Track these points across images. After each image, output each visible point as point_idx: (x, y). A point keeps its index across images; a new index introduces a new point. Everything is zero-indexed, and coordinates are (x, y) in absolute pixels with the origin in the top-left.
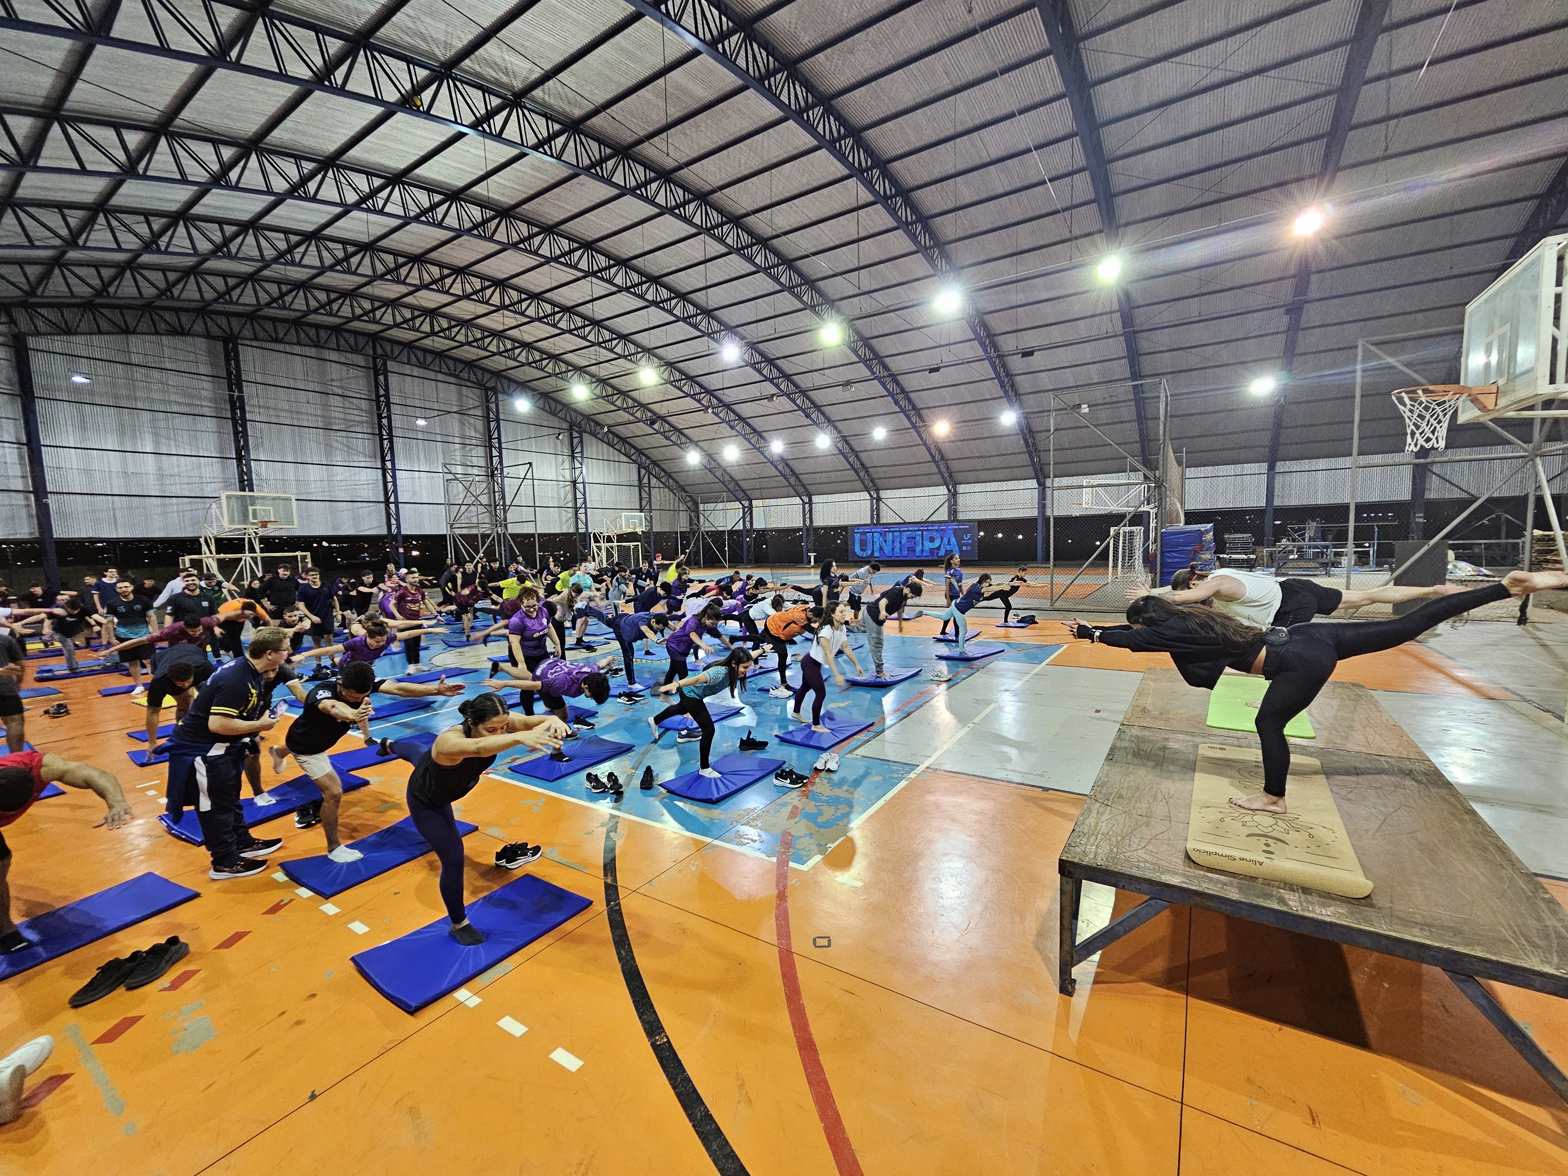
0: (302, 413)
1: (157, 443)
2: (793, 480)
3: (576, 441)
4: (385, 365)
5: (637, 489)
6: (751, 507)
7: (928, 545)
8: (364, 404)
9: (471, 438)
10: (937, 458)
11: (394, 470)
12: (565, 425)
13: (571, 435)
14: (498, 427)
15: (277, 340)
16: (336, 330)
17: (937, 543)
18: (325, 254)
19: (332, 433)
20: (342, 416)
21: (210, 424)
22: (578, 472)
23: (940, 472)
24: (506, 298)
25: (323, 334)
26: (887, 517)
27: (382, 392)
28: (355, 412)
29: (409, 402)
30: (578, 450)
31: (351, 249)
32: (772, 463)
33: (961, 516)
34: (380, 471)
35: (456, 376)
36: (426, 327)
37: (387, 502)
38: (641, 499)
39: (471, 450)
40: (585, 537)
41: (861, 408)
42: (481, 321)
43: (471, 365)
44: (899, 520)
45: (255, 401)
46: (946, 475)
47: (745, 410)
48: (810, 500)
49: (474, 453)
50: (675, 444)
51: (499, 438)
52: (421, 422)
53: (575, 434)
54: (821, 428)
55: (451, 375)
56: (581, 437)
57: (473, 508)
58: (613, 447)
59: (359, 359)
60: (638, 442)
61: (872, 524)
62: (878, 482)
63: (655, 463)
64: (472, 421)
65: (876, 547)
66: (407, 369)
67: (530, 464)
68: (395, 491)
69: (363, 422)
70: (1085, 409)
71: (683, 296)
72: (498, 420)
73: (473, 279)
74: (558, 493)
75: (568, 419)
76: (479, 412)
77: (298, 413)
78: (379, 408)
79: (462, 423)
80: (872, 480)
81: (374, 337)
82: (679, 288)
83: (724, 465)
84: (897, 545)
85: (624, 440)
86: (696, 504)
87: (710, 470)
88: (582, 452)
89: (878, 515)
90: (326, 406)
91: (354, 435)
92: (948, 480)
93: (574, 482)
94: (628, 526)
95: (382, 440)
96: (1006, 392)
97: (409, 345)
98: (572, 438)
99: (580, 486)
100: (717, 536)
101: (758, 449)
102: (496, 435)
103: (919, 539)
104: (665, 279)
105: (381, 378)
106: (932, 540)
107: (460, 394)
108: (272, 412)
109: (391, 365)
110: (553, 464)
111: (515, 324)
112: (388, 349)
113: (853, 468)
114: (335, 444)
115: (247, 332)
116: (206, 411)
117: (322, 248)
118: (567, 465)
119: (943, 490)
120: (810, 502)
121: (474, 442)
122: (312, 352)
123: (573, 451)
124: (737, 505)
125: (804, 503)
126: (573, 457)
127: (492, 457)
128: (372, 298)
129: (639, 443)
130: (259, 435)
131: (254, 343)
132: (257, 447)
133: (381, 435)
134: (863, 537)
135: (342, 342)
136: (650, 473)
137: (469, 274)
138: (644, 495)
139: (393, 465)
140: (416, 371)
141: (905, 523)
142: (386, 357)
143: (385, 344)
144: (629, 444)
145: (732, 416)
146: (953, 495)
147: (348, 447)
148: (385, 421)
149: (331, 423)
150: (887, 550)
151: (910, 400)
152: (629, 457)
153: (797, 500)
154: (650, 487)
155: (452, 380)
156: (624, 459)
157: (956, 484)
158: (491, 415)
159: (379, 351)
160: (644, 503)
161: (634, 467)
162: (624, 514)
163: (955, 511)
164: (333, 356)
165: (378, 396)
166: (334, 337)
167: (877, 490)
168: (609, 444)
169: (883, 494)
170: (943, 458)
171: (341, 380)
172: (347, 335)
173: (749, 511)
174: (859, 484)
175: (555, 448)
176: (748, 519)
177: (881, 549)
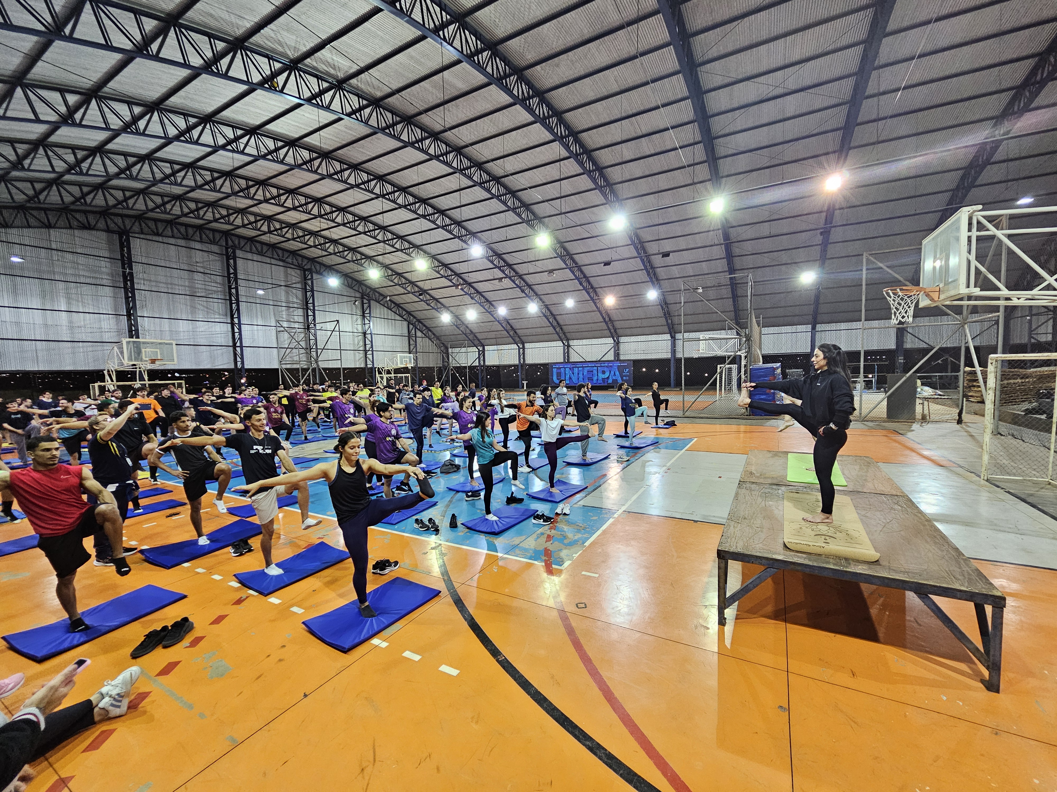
0: (175, 285)
1: (69, 303)
2: (512, 333)
3: (366, 306)
4: (234, 252)
5: (407, 338)
6: (484, 351)
7: (601, 376)
8: (219, 279)
9: (293, 303)
10: (607, 319)
11: (240, 324)
12: (358, 295)
13: (363, 301)
14: (313, 296)
15: (158, 234)
16: (200, 228)
17: (607, 375)
18: (198, 178)
19: (196, 299)
20: (203, 287)
21: (108, 291)
22: (367, 326)
23: (609, 329)
24: (322, 210)
25: (191, 231)
26: (574, 358)
27: (232, 271)
28: (213, 284)
29: (251, 278)
30: (368, 311)
31: (216, 175)
32: (498, 322)
33: (622, 358)
34: (229, 325)
35: (283, 261)
36: (265, 228)
37: (234, 346)
38: (409, 345)
39: (293, 311)
40: (372, 370)
41: (559, 287)
42: (303, 225)
43: (294, 253)
44: (582, 360)
45: (141, 276)
46: (612, 331)
47: (481, 287)
48: (524, 346)
49: (295, 313)
50: (433, 308)
51: (313, 303)
52: (260, 292)
53: (365, 301)
54: (532, 300)
55: (280, 260)
56: (369, 303)
57: (294, 350)
58: (391, 310)
59: (215, 248)
60: (407, 307)
61: (564, 363)
62: (568, 335)
63: (419, 321)
64: (294, 291)
65: (567, 377)
66: (249, 256)
67: (338, 321)
68: (240, 339)
69: (218, 292)
70: (700, 291)
71: (442, 212)
72: (312, 291)
73: (300, 197)
74: (354, 341)
75: (361, 291)
76: (299, 286)
77: (171, 284)
78: (229, 282)
79: (287, 293)
80: (564, 333)
81: (226, 234)
82: (439, 206)
83: (466, 323)
84: (581, 375)
85: (398, 305)
86: (447, 348)
87: (456, 326)
88: (370, 313)
89: (568, 356)
90: (191, 280)
91: (211, 300)
92: (614, 334)
93: (365, 334)
94: (402, 363)
95: (231, 304)
96: (651, 278)
97: (251, 240)
98: (363, 304)
99: (369, 336)
100: (460, 369)
101: (489, 313)
102: (311, 301)
103: (595, 372)
104: (431, 201)
105: (232, 261)
106: (604, 372)
107: (286, 275)
108: (153, 284)
109: (239, 253)
110: (350, 321)
111: (327, 227)
112: (237, 242)
113: (552, 326)
114: (198, 306)
115: (136, 228)
116: (105, 282)
117: (196, 174)
118: (359, 322)
119: (610, 340)
120: (524, 348)
121: (296, 306)
122: (182, 242)
123: (364, 313)
124: (475, 349)
125: (519, 349)
126: (363, 316)
127: (308, 316)
128: (227, 208)
129: (409, 307)
130: (143, 299)
131: (142, 236)
132: (142, 307)
133: (231, 300)
134: (559, 371)
135: (204, 236)
136: (416, 328)
137: (297, 194)
138: (412, 342)
139: (239, 321)
140: (256, 257)
141: (586, 362)
142: (234, 248)
143: (233, 238)
144: (402, 308)
145: (472, 291)
146: (617, 343)
147: (207, 308)
148: (234, 291)
149: (195, 292)
150: (574, 379)
151: (589, 283)
152: (402, 317)
153: (515, 346)
154: (416, 337)
155: (281, 263)
156: (398, 318)
157: (618, 336)
158: (308, 288)
159: (230, 243)
160: (412, 347)
161: (405, 323)
162: (399, 355)
163: (618, 354)
164: (198, 246)
165: (229, 274)
166: (198, 233)
167: (568, 340)
168: (388, 308)
169: (571, 343)
170: (610, 319)
171: (203, 262)
172: (207, 232)
173: (482, 353)
174: (556, 336)
175: (352, 311)
176: (482, 359)
177: (570, 378)
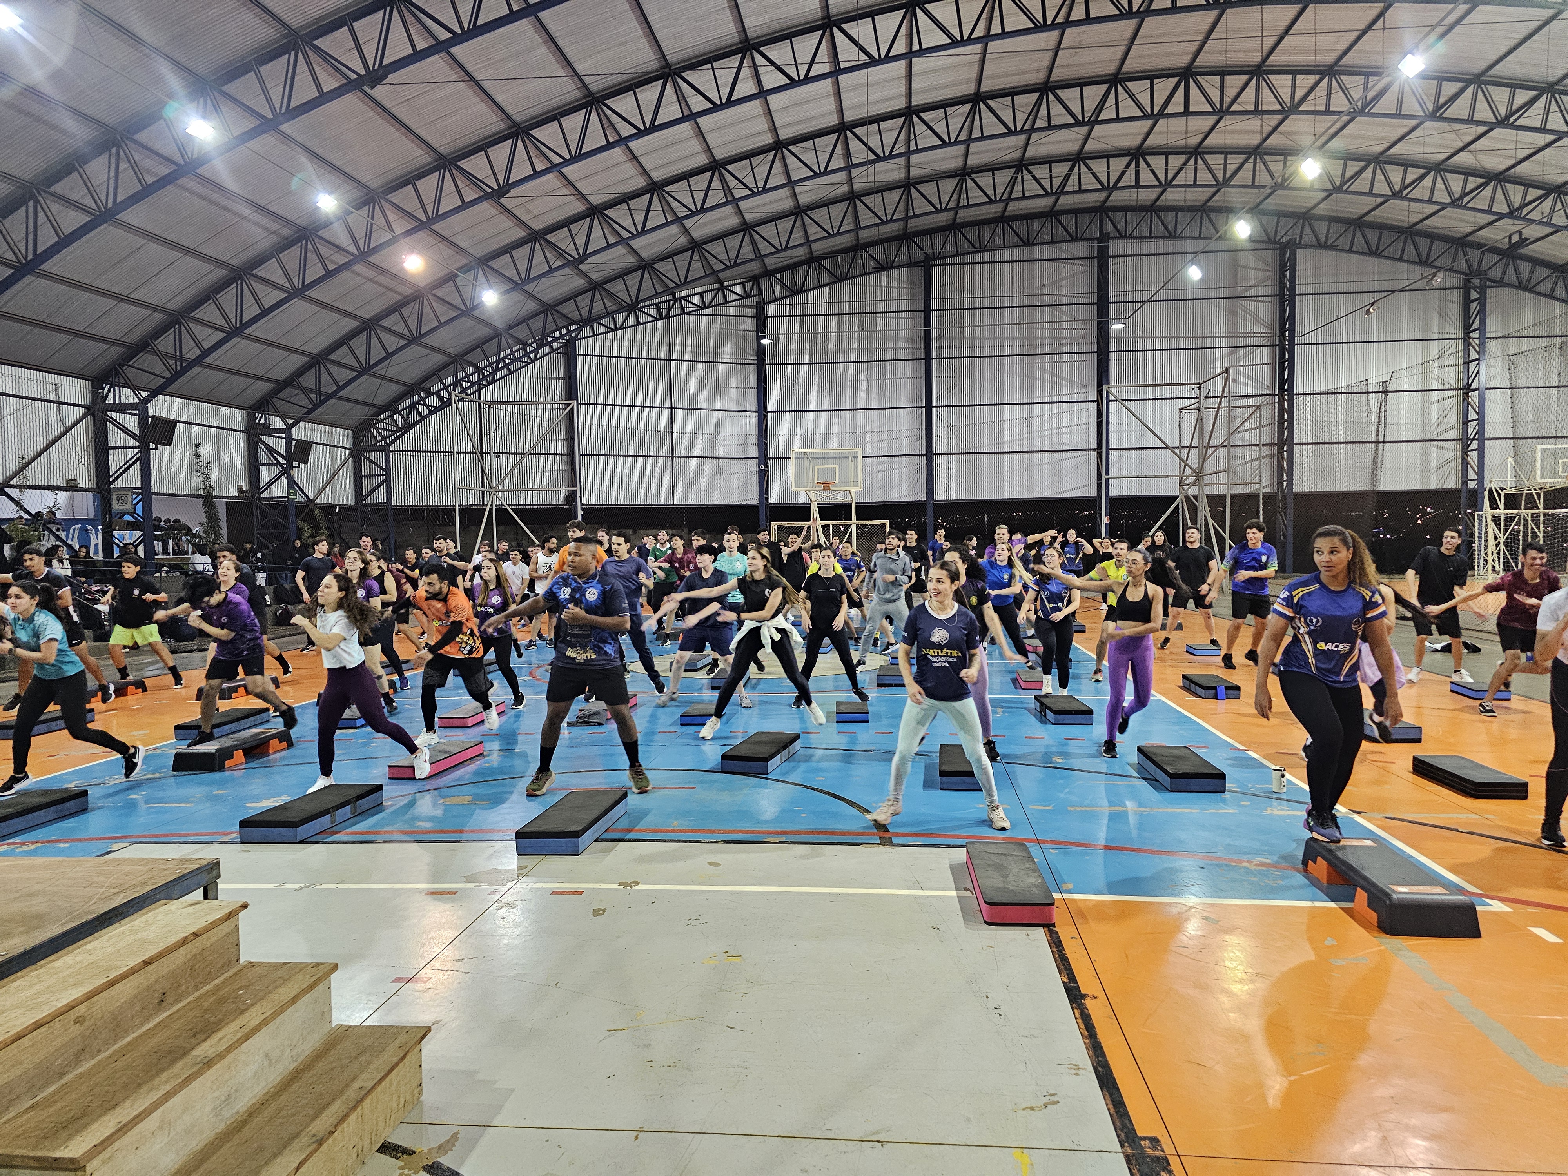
3: (1474, 307)
9: (1246, 335)
13: (1466, 296)
14: (1295, 309)
16: (1054, 213)
19: (1038, 359)
20: (1049, 333)
22: (1473, 368)
25: (1035, 225)
27: (1103, 289)
28: (1069, 325)
30: (1479, 323)
34: (1094, 406)
37: (1099, 449)
39: (1244, 356)
45: (951, 333)
49: (1251, 359)
51: (1293, 328)
53: (1475, 294)
56: (1484, 298)
59: (1081, 249)
64: (1250, 305)
66: (1146, 246)
68: (1107, 432)
69: (1077, 338)
72: (1292, 297)
74: (1425, 413)
75: (1462, 266)
76: (1265, 290)
77: (995, 338)
79: (1233, 313)
81: (1100, 211)
88: (1484, 327)
90: (1031, 324)
93: (1466, 390)
95: (1099, 361)
99: (1474, 396)
102: (1289, 323)
107: (1235, 267)
108: (968, 343)
109: (1120, 246)
110: (1419, 360)
112: (1122, 224)
114: (1036, 374)
118: (1450, 357)
121: (1250, 341)
122: (1018, 253)
127: (1282, 362)
130: (944, 375)
132: (948, 390)
133: (1099, 352)
135: (1058, 229)
142: (1114, 235)
147: (1055, 375)
149: (1036, 346)
158: (1286, 290)
159: (1108, 228)
166: (1047, 226)
171: (1055, 283)
172: (1067, 218)
175: (1426, 329)
